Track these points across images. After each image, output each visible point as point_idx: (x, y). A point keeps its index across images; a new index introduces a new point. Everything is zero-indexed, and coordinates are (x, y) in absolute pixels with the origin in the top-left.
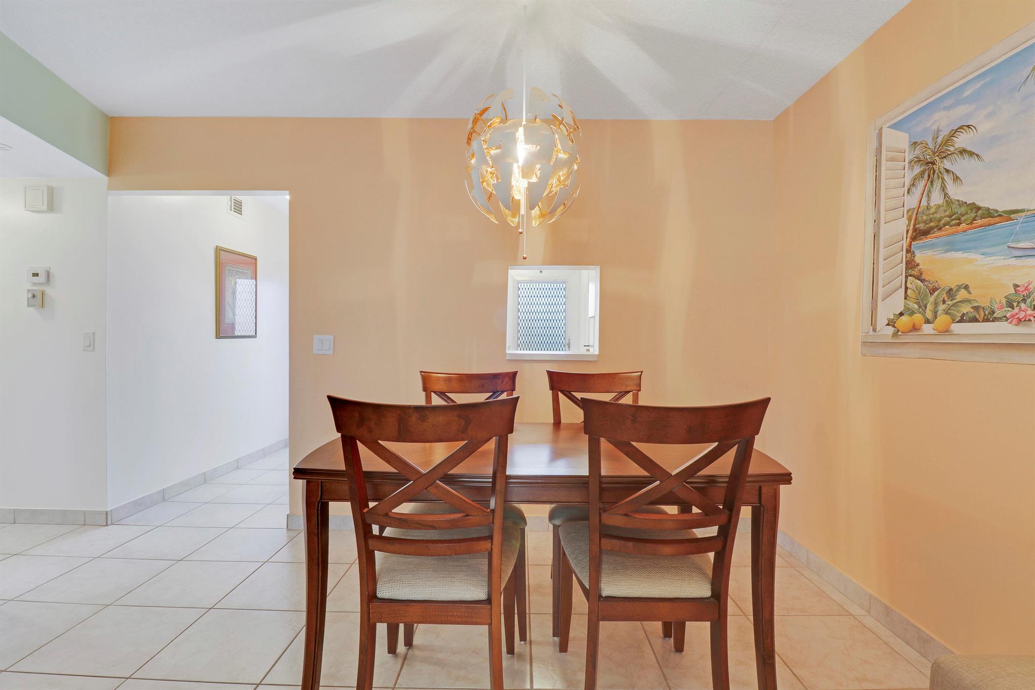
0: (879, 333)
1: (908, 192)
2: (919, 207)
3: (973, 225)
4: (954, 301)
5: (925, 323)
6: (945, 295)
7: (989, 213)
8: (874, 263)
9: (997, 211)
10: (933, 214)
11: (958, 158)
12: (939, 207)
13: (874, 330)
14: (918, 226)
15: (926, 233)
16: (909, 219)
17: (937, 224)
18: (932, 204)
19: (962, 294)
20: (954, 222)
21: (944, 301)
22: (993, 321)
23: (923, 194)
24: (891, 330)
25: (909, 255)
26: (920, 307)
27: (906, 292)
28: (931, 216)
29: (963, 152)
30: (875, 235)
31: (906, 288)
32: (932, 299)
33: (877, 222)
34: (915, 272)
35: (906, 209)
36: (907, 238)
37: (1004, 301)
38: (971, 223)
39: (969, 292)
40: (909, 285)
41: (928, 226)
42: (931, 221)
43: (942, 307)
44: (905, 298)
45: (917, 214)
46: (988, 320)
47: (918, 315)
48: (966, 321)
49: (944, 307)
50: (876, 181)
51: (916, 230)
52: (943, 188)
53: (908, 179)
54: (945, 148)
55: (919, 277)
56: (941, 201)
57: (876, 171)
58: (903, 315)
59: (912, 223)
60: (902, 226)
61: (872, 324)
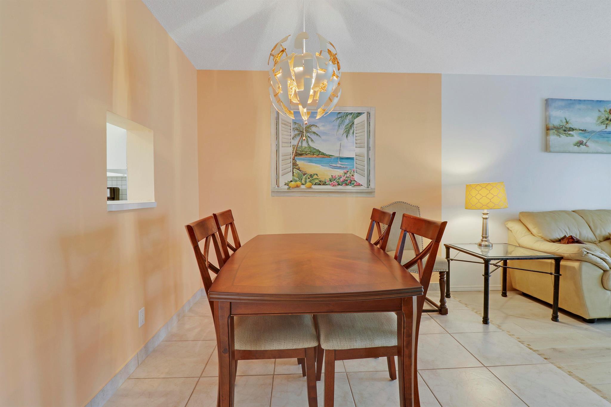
0: (281, 188)
1: (293, 138)
2: (298, 145)
4: (313, 178)
5: (302, 185)
6: (309, 176)
7: (323, 154)
8: (277, 161)
9: (326, 154)
10: (304, 149)
11: (313, 135)
12: (306, 147)
13: (278, 187)
14: (297, 152)
15: (301, 155)
16: (294, 148)
17: (305, 153)
18: (303, 146)
19: (315, 177)
20: (312, 154)
21: (309, 178)
22: (326, 185)
23: (299, 141)
24: (286, 187)
25: (294, 161)
26: (300, 179)
27: (293, 174)
29: (314, 133)
30: (277, 150)
31: (293, 173)
32: (304, 177)
33: (278, 146)
34: (297, 167)
35: (292, 144)
36: (293, 155)
37: (329, 180)
38: (318, 156)
39: (318, 176)
40: (294, 171)
41: (301, 152)
42: (303, 151)
43: (308, 180)
44: (293, 176)
45: (297, 147)
46: (324, 185)
47: (299, 182)
48: (317, 185)
49: (309, 180)
50: (276, 129)
51: (297, 153)
52: (307, 142)
53: (293, 134)
54: (307, 129)
55: (299, 169)
56: (307, 146)
57: (276, 126)
58: (292, 181)
59: (295, 150)
60: (290, 150)
61: (277, 184)
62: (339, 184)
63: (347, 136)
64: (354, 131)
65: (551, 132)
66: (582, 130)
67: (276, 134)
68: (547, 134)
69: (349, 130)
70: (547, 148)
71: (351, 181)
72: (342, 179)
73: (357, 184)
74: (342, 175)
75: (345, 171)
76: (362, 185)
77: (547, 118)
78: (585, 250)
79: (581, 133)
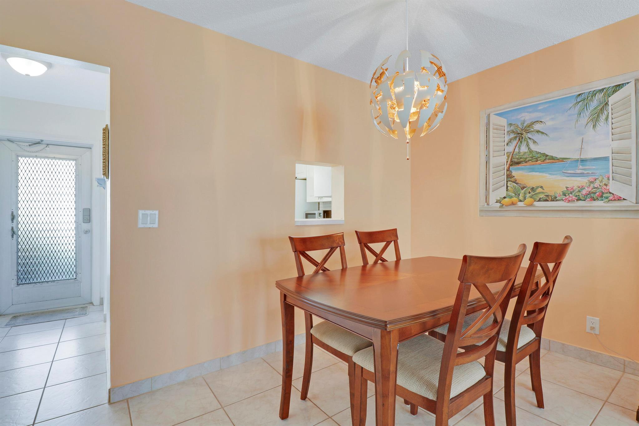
0: (492, 206)
1: (507, 144)
2: (514, 152)
3: (544, 162)
4: (535, 193)
5: (519, 202)
6: (530, 190)
7: (552, 158)
8: (486, 175)
9: (557, 158)
10: (522, 155)
11: (536, 134)
12: (525, 153)
13: (488, 204)
14: (513, 160)
15: (518, 163)
16: (508, 157)
17: (524, 160)
18: (521, 151)
19: (540, 190)
20: (534, 160)
21: (529, 193)
22: (556, 201)
23: (516, 147)
24: (499, 204)
25: (508, 172)
26: (516, 195)
27: (507, 188)
28: (521, 156)
29: (538, 132)
30: (486, 162)
31: (507, 187)
32: (523, 191)
33: (488, 156)
34: (513, 179)
35: (506, 152)
36: (507, 164)
37: (561, 193)
38: (543, 161)
39: (543, 189)
40: (509, 185)
41: (519, 160)
42: (521, 158)
43: (528, 195)
44: (507, 191)
45: (513, 155)
46: (553, 201)
47: (514, 198)
48: (542, 201)
49: (530, 195)
50: (487, 137)
51: (512, 162)
52: (528, 145)
53: (507, 139)
54: (528, 129)
55: (515, 182)
56: (526, 150)
57: (487, 133)
58: (506, 198)
59: (510, 158)
60: (504, 159)
61: (486, 202)
62: (579, 199)
63: (594, 126)
64: (608, 116)
67: (487, 142)
69: (598, 115)
71: (603, 193)
72: (584, 192)
73: (614, 197)
74: (584, 185)
75: (591, 178)
76: (624, 199)
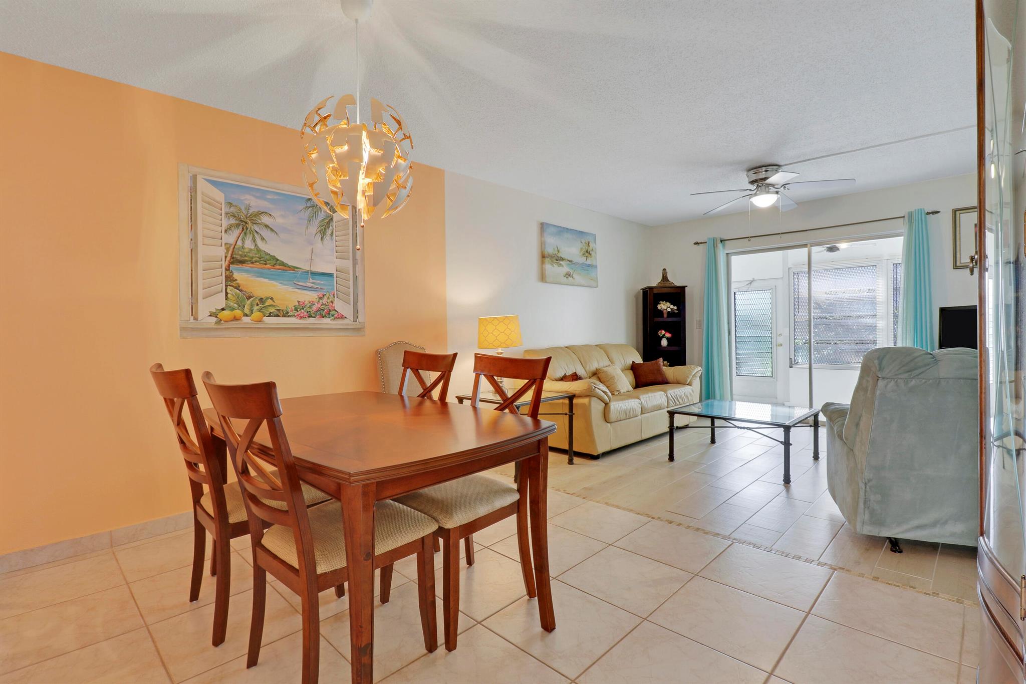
0: (202, 321)
1: (226, 231)
2: (235, 245)
3: (274, 267)
4: (264, 305)
5: (244, 316)
6: (258, 301)
7: (283, 264)
8: (192, 270)
9: (288, 265)
10: (247, 253)
11: (265, 229)
12: (251, 250)
13: (196, 319)
14: (234, 256)
15: (242, 262)
16: (228, 250)
17: (250, 259)
18: (246, 246)
19: (269, 302)
20: (262, 262)
21: (257, 305)
22: (288, 317)
23: (238, 238)
24: (213, 319)
25: (228, 272)
26: (239, 306)
28: (245, 253)
29: (267, 226)
30: (192, 250)
31: (227, 294)
32: (249, 302)
33: (194, 241)
34: (234, 284)
35: (224, 241)
36: (225, 261)
37: (293, 308)
39: (274, 301)
40: (228, 291)
41: (243, 258)
42: (245, 256)
43: (256, 308)
44: (226, 299)
45: (234, 248)
46: (285, 316)
47: (238, 311)
48: (272, 316)
49: (257, 307)
50: (191, 210)
51: (233, 258)
52: (254, 241)
53: (225, 223)
54: (254, 218)
55: (238, 287)
56: (253, 247)
57: (191, 204)
58: (225, 310)
59: (230, 252)
60: (221, 252)
61: (192, 315)
62: (310, 316)
63: (322, 239)
64: (333, 232)
65: (547, 260)
66: (570, 261)
67: (191, 218)
68: (543, 263)
69: (325, 228)
70: (543, 278)
71: (330, 311)
72: (314, 308)
73: (338, 315)
74: (314, 300)
75: (320, 294)
76: (346, 318)
77: (542, 244)
78: (593, 384)
79: (570, 265)
